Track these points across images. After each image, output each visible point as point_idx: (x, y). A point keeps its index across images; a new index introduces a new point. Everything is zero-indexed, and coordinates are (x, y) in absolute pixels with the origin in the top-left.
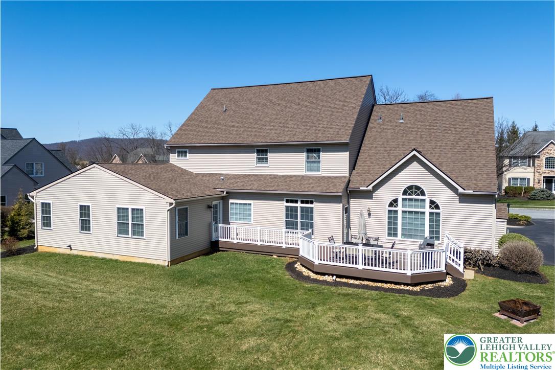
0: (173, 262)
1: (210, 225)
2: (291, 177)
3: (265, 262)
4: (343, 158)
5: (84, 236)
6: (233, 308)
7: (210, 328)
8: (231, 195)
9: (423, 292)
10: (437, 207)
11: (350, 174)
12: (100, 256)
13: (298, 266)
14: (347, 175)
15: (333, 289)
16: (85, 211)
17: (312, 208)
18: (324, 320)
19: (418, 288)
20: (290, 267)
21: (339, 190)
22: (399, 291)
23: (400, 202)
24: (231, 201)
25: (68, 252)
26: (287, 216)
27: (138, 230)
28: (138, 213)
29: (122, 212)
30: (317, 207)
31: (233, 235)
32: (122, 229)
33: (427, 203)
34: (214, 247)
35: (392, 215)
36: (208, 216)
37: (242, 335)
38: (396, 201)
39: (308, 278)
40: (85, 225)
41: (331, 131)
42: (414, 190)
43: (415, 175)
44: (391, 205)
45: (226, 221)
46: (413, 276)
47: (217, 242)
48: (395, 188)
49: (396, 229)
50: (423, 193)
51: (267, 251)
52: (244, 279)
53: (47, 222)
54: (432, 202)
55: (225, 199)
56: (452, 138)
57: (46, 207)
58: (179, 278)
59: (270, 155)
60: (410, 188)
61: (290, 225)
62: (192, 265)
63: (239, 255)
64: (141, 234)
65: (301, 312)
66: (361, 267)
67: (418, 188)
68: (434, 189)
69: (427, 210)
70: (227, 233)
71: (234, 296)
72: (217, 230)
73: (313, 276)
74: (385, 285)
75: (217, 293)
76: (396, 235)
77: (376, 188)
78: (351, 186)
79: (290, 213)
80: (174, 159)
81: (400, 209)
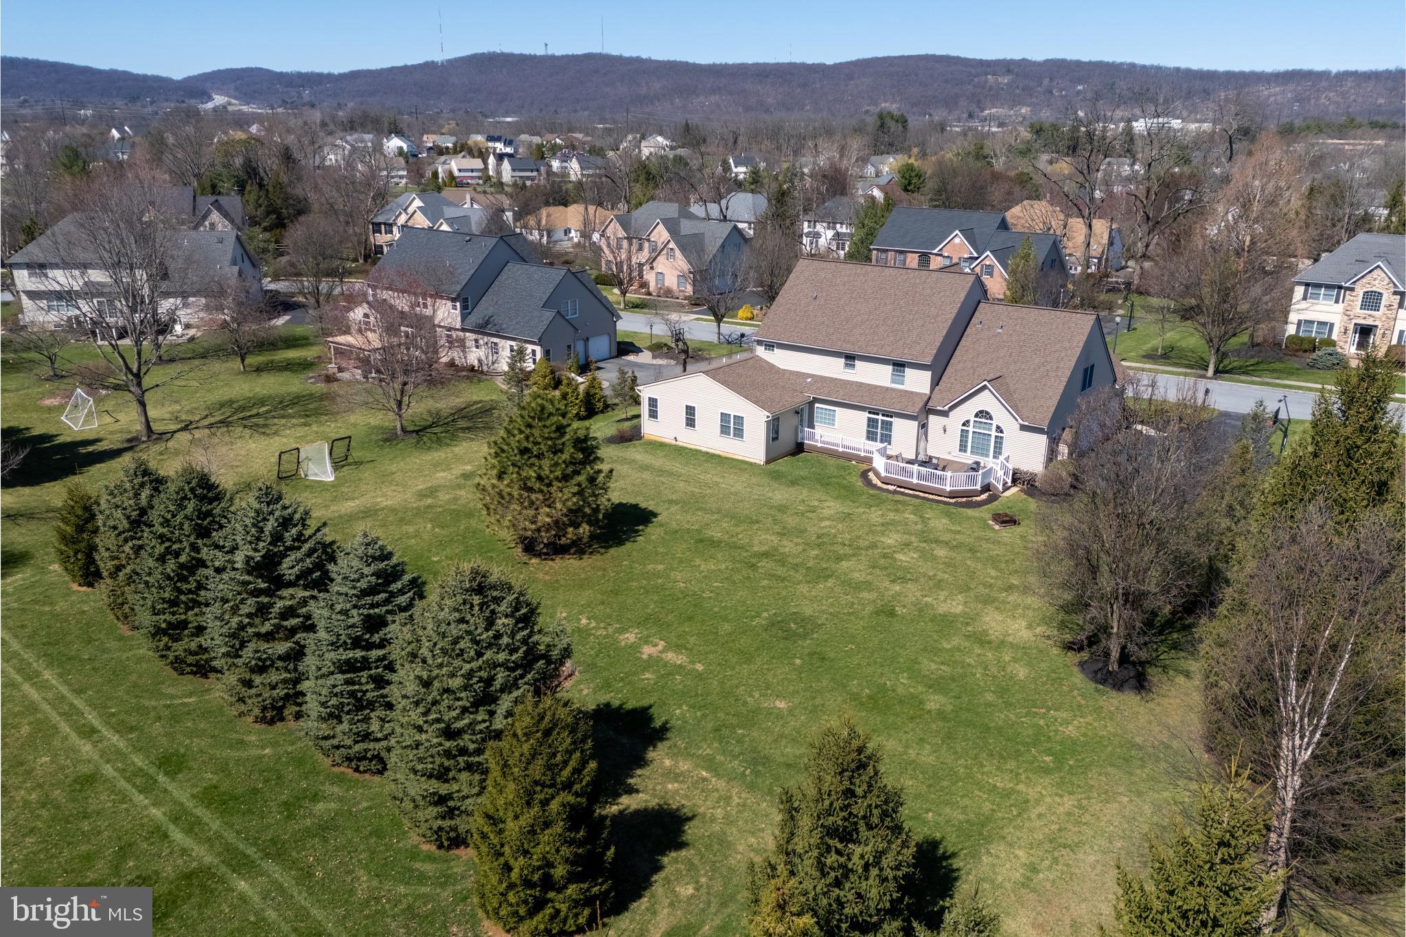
0: (768, 462)
1: (796, 428)
2: (876, 387)
3: (844, 468)
4: (927, 376)
5: (689, 431)
6: (816, 503)
7: (803, 514)
8: (816, 400)
9: (956, 504)
10: (1002, 432)
11: (932, 390)
12: (704, 449)
13: (871, 475)
14: (928, 392)
15: (890, 496)
16: (690, 411)
17: (891, 423)
18: (873, 516)
19: (953, 501)
20: (864, 475)
21: (914, 409)
22: (938, 501)
23: (972, 423)
24: (817, 405)
25: (674, 442)
26: (869, 426)
27: (739, 433)
28: (739, 420)
29: (725, 417)
30: (895, 420)
31: (817, 437)
32: (725, 430)
33: (994, 428)
34: (799, 448)
35: (964, 434)
36: (795, 420)
37: (822, 520)
38: (968, 421)
39: (875, 487)
40: (690, 422)
41: (918, 348)
42: (983, 414)
43: (986, 401)
44: (964, 425)
45: (811, 426)
46: (951, 492)
47: (802, 444)
48: (967, 411)
49: (966, 446)
50: (991, 418)
51: (847, 457)
52: (824, 482)
53: (653, 414)
54: (998, 427)
55: (811, 404)
56: (1037, 361)
57: (653, 402)
58: (777, 476)
59: (857, 363)
60: (981, 412)
61: (871, 436)
62: (783, 465)
63: (822, 458)
64: (742, 436)
65: (861, 510)
66: (915, 481)
67: (987, 413)
68: (1002, 416)
69: (994, 433)
70: (812, 437)
71: (817, 496)
72: (802, 431)
73: (880, 484)
74: (931, 497)
75: (805, 492)
76: (965, 451)
77: (952, 408)
78: (930, 404)
79: (872, 423)
80: (760, 351)
81: (971, 429)
